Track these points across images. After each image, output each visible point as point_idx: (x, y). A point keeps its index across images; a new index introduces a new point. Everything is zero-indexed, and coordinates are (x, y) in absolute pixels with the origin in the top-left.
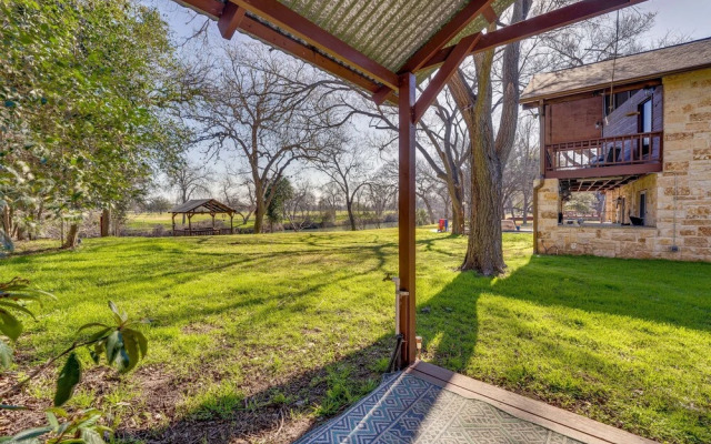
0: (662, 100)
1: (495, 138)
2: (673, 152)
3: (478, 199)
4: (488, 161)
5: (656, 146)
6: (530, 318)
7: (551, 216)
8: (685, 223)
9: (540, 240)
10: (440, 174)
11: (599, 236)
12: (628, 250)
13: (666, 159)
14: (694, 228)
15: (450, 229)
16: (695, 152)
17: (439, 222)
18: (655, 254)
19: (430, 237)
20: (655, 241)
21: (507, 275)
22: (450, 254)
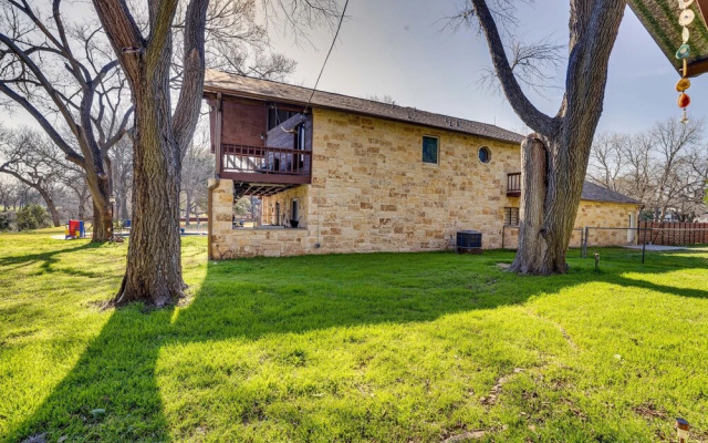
0: (312, 126)
1: (173, 113)
2: (319, 169)
3: (146, 195)
4: (163, 142)
5: (307, 162)
6: (244, 370)
7: (226, 219)
8: (324, 225)
9: (214, 245)
10: (71, 155)
11: (268, 237)
12: (290, 248)
13: (314, 174)
14: (328, 228)
15: (89, 234)
16: (330, 171)
17: (70, 223)
18: (306, 251)
19: (51, 249)
20: (307, 239)
21: (190, 300)
22: (91, 275)
